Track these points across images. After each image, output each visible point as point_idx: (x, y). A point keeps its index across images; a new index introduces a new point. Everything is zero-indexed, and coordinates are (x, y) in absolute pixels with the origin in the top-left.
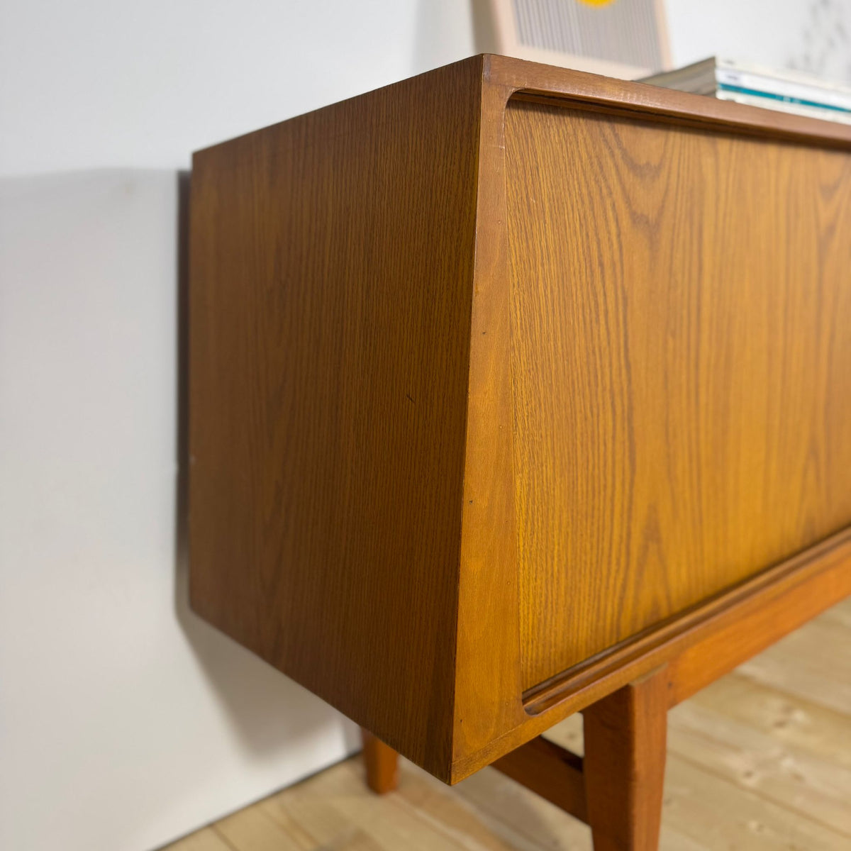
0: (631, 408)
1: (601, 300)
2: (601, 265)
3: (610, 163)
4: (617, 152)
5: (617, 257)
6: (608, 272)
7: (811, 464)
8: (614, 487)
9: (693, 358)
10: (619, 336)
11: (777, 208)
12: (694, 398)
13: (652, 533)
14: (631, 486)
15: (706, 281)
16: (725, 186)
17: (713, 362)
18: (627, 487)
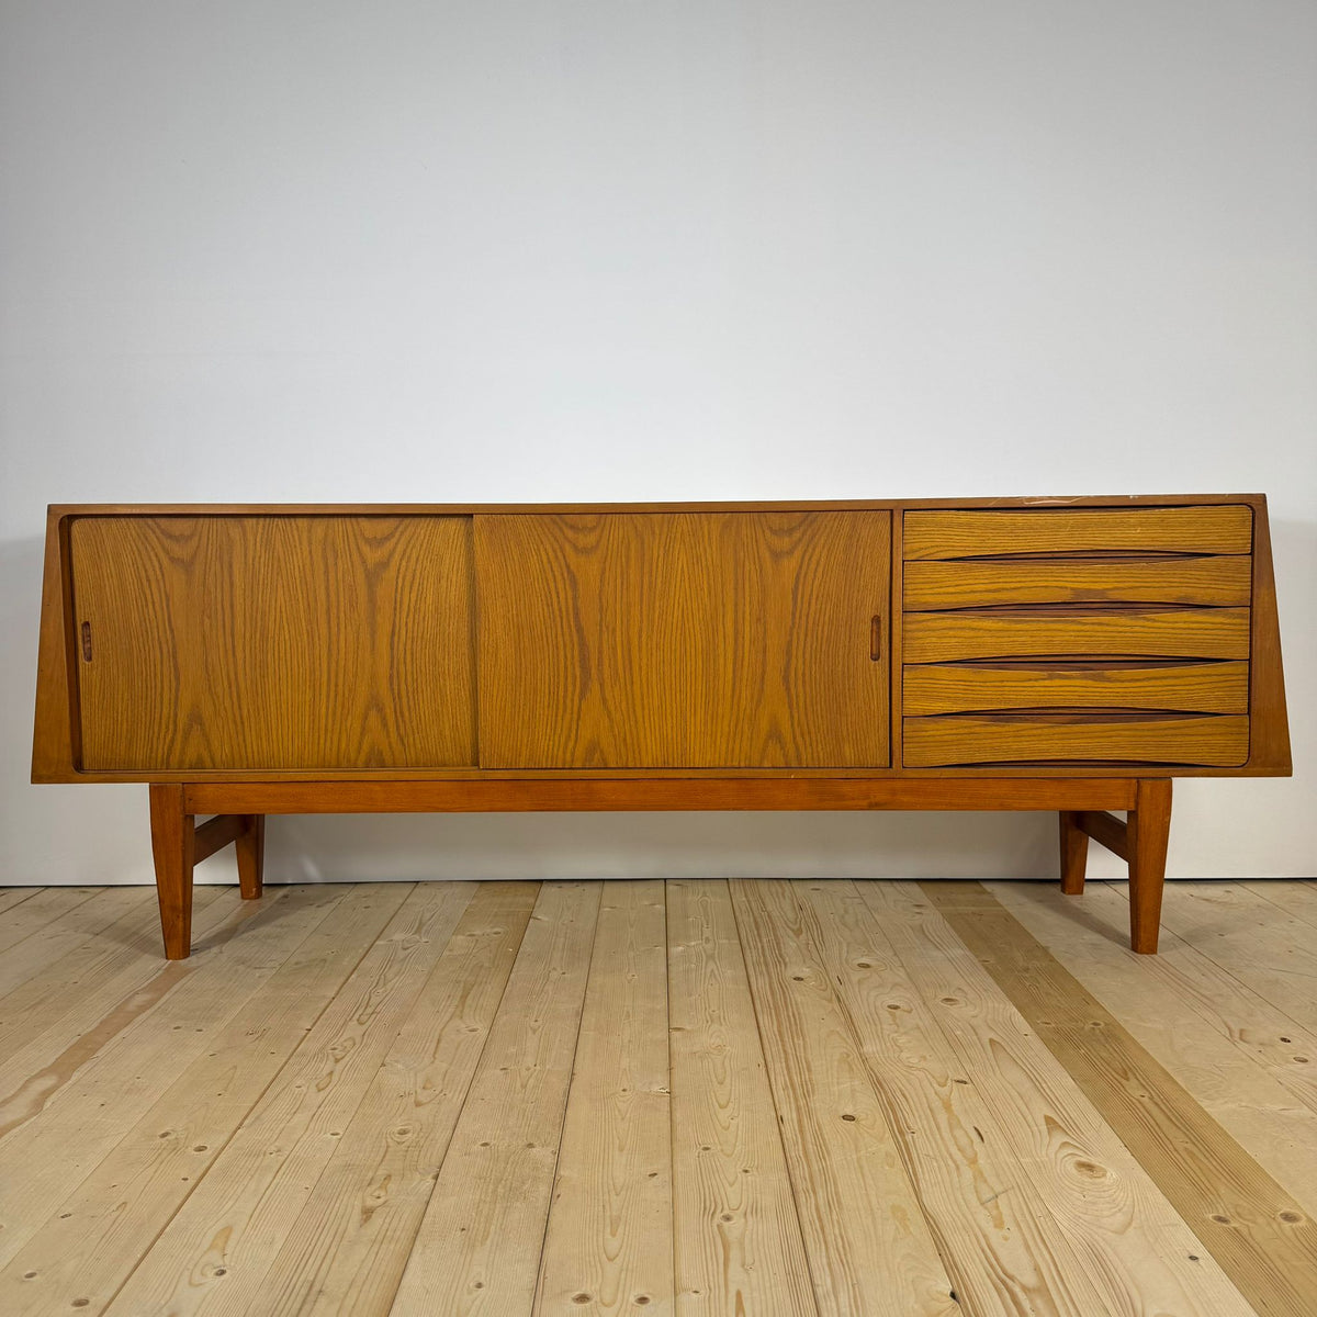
0: (174, 647)
1: (149, 597)
2: (148, 580)
3: (153, 536)
4: (157, 530)
5: (160, 577)
6: (153, 584)
7: (373, 713)
8: (162, 688)
9: (228, 631)
10: (163, 615)
11: (310, 552)
12: (230, 653)
13: (196, 718)
14: (177, 690)
15: (238, 592)
16: (252, 542)
17: (248, 635)
18: (173, 691)
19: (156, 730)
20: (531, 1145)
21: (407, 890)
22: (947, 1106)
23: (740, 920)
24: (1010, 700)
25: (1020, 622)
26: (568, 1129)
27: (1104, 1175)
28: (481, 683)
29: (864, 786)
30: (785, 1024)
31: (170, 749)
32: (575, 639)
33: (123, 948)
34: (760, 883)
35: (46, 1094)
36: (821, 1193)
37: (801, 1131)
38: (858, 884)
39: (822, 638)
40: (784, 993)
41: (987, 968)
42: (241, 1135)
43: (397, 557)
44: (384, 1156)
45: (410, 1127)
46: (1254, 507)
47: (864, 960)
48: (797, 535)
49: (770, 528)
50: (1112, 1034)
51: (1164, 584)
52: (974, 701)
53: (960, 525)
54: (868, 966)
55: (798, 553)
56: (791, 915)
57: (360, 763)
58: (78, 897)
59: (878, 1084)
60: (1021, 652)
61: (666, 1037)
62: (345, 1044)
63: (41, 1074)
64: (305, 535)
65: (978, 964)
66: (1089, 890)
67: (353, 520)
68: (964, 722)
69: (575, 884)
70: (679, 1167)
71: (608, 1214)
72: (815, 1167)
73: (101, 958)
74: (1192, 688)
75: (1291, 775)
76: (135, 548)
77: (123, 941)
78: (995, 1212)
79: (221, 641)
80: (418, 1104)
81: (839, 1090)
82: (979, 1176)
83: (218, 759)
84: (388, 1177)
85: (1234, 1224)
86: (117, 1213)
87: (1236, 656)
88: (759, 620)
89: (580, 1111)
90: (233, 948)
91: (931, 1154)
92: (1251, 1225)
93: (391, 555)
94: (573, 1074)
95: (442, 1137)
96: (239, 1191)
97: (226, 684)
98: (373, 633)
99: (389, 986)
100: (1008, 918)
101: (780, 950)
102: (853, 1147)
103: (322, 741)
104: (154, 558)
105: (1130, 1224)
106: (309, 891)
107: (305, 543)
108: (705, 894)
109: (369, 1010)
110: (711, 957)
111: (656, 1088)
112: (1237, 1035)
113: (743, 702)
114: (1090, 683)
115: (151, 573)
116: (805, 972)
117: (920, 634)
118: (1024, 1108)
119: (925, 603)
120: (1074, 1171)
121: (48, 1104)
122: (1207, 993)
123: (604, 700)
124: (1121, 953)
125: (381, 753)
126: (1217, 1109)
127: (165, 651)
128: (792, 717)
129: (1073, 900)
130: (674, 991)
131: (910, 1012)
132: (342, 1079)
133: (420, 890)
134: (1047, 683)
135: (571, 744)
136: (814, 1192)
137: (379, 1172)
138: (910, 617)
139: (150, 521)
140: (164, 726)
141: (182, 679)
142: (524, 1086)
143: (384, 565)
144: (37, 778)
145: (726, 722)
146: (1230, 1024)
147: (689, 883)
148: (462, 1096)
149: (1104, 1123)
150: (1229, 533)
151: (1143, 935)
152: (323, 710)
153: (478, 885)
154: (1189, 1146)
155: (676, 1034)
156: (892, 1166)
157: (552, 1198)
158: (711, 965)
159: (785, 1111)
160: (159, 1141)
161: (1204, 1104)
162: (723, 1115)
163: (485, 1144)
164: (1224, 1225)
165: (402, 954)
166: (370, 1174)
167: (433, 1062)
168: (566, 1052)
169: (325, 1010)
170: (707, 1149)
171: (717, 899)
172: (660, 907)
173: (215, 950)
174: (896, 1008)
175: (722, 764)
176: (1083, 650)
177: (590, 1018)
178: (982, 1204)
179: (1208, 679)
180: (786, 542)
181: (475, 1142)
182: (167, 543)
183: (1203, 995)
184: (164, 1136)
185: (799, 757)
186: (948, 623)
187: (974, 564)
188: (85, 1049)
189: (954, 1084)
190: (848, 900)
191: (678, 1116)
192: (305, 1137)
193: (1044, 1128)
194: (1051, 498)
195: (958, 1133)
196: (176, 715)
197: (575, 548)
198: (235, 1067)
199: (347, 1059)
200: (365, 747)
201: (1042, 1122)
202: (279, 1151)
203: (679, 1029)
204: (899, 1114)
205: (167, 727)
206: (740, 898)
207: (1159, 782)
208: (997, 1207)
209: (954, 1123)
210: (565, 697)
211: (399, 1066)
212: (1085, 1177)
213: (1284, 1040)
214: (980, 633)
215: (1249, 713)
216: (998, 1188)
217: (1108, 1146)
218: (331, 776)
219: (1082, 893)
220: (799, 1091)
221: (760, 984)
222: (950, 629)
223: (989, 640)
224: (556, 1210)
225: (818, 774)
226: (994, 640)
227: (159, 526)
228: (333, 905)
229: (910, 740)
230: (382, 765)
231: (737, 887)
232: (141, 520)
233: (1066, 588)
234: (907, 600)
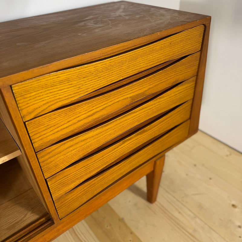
53: (61, 82)
87: (190, 98)
114: (139, 136)
117: (52, 159)
119: (49, 141)
134: (122, 146)
150: (195, 42)
179: (179, 112)
214: (88, 140)
215: (190, 118)
223: (93, 141)
229: (60, 208)
233: (128, 98)
234: (36, 145)
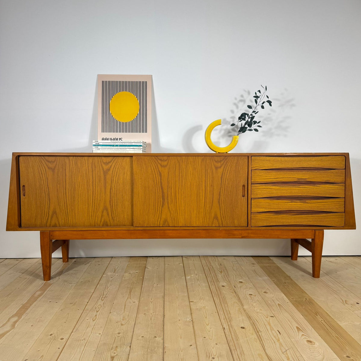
0: (49, 193)
1: (42, 178)
2: (42, 174)
3: (43, 161)
4: (45, 160)
5: (45, 173)
6: (43, 175)
7: (105, 211)
8: (45, 204)
9: (64, 188)
10: (46, 183)
11: (88, 166)
12: (65, 194)
13: (55, 212)
14: (49, 204)
15: (67, 177)
16: (71, 163)
17: (70, 189)
18: (48, 205)
19: (43, 216)
20: (155, 337)
21: (110, 259)
22: (269, 324)
23: (204, 268)
24: (280, 208)
25: (283, 187)
26: (165, 332)
27: (315, 344)
28: (134, 202)
29: (240, 232)
30: (221, 300)
31: (47, 221)
32: (161, 191)
33: (31, 277)
34: (208, 257)
35: (15, 322)
36: (238, 350)
37: (230, 332)
38: (236, 258)
39: (229, 191)
40: (220, 290)
41: (274, 282)
42: (73, 335)
43: (112, 167)
44: (115, 341)
45: (121, 332)
46: (346, 157)
47: (241, 280)
48: (222, 162)
49: (215, 161)
50: (311, 302)
51: (322, 177)
52: (271, 208)
53: (267, 160)
54: (242, 282)
55: (222, 168)
56: (218, 267)
57: (101, 225)
58: (16, 262)
59: (249, 318)
60: (283, 195)
61: (189, 304)
62: (99, 306)
63: (13, 317)
64: (87, 161)
65: (272, 281)
66: (299, 259)
67: (100, 157)
68: (268, 214)
69: (157, 257)
70: (198, 343)
71: (180, 357)
72: (235, 342)
73: (25, 280)
74: (329, 205)
75: (356, 229)
76: (38, 165)
77: (31, 275)
78: (287, 355)
79: (62, 191)
80: (122, 325)
81: (239, 320)
82: (281, 344)
83: (61, 224)
84: (117, 347)
85: (352, 358)
86: (41, 359)
87: (341, 197)
88: (211, 185)
89: (168, 327)
90: (62, 277)
91: (267, 338)
92: (356, 358)
93: (111, 167)
94: (164, 315)
95: (130, 334)
96: (75, 352)
97: (63, 202)
98: (105, 188)
99: (109, 289)
100: (278, 268)
101: (217, 277)
102: (245, 336)
103: (90, 219)
104: (43, 167)
105: (324, 358)
106: (82, 260)
107: (87, 164)
108: (194, 261)
109: (104, 296)
110: (198, 280)
111: (188, 320)
112: (344, 302)
113: (207, 208)
114: (302, 204)
115: (43, 172)
116: (225, 284)
117: (256, 190)
118: (291, 325)
119: (257, 181)
120: (306, 343)
121: (16, 326)
122: (334, 289)
123: (169, 208)
124: (310, 278)
125: (107, 222)
126: (342, 324)
127: (46, 193)
128: (220, 212)
129: (295, 262)
130: (189, 290)
131: (255, 296)
132: (99, 317)
133: (113, 259)
134: (291, 204)
135: (159, 220)
136: (236, 350)
137: (114, 346)
138: (253, 185)
139: (42, 157)
140: (45, 215)
141: (51, 201)
142: (151, 319)
143: (109, 170)
144: (8, 229)
145: (202, 214)
146: (343, 299)
147: (189, 257)
148: (134, 322)
149: (313, 329)
150: (339, 163)
151: (316, 273)
152: (91, 210)
153: (129, 258)
154: (336, 335)
155: (191, 303)
156: (256, 342)
157: (164, 353)
158: (198, 282)
159: (225, 326)
160: (50, 337)
161: (339, 322)
162: (208, 327)
163: (143, 337)
164: (349, 358)
165: (111, 279)
166: (111, 346)
167: (124, 312)
168: (161, 309)
169: (91, 297)
170: (205, 338)
171: (197, 262)
172: (182, 264)
173: (57, 278)
174: (251, 295)
175: (201, 225)
176: (300, 195)
177: (167, 298)
178: (283, 353)
179: (334, 203)
180: (219, 165)
181: (140, 336)
182: (47, 163)
183: (334, 290)
184: (51, 335)
185: (222, 224)
186: (264, 187)
187: (271, 171)
188: (24, 308)
189: (271, 318)
190: (233, 262)
191: (195, 328)
192: (91, 335)
193: (296, 330)
194: (291, 153)
195: (273, 332)
196: (49, 212)
197: (161, 165)
198: (68, 314)
199: (99, 311)
200: (102, 221)
201: (296, 328)
202: (85, 339)
203: (192, 302)
204: (256, 326)
205: (46, 215)
206: (203, 262)
207: (320, 231)
208: (287, 354)
209: (272, 329)
210: (158, 207)
211: (115, 313)
212: (309, 345)
213: (357, 303)
214: (272, 190)
215: (345, 212)
216: (287, 348)
217: (314, 335)
218: (92, 229)
219: (297, 260)
220: (228, 320)
221: (213, 288)
222: (265, 188)
223: (275, 192)
224: (165, 356)
225: (228, 228)
226: (276, 192)
227: (45, 159)
228: (89, 264)
229: (253, 219)
230: (107, 226)
231: (202, 258)
232: (40, 157)
233: (296, 178)
234: (252, 181)
